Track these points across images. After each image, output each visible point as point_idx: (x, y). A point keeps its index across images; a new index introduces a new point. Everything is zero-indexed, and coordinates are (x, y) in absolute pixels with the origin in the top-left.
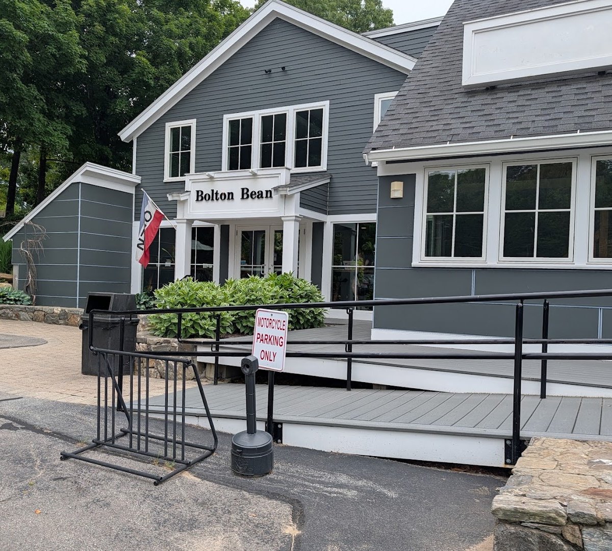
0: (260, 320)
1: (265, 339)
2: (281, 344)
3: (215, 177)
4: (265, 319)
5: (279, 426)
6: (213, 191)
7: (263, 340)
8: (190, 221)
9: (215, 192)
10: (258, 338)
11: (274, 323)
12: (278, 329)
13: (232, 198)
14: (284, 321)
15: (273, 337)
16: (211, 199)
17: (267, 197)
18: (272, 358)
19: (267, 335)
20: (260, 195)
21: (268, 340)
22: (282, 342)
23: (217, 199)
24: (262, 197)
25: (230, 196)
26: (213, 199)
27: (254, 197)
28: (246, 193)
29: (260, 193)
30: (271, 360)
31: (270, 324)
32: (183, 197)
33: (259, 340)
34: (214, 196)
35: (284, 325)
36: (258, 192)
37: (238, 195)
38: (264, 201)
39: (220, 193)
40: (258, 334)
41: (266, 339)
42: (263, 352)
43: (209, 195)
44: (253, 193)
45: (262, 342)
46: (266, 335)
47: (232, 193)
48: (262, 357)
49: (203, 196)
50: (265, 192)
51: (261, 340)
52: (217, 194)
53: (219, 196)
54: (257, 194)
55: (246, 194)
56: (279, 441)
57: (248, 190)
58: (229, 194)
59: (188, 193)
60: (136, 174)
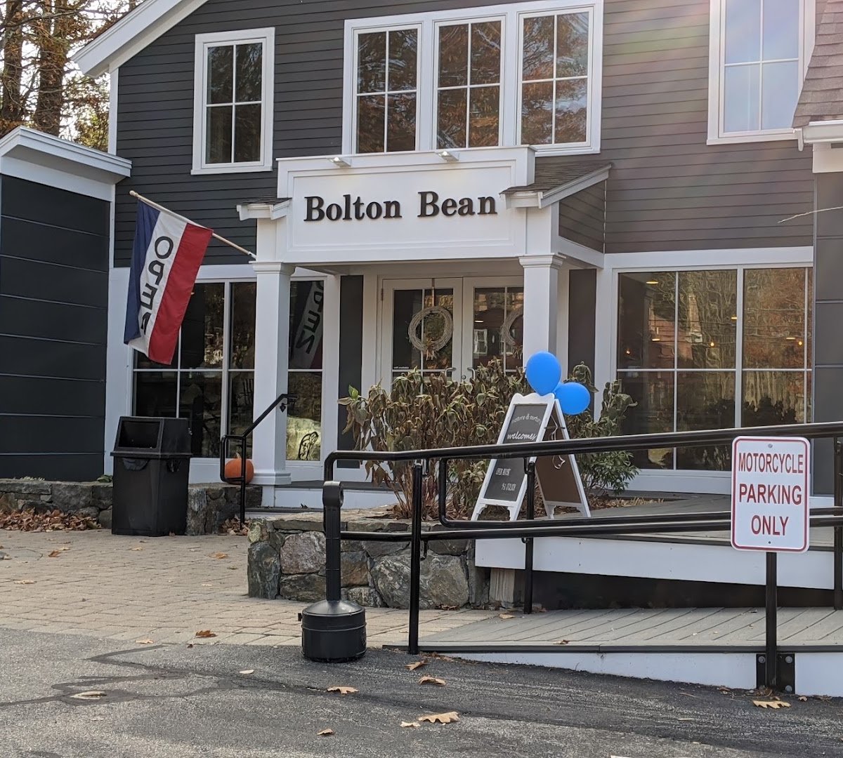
0: (744, 458)
1: (759, 493)
2: (797, 499)
3: (353, 166)
4: (756, 455)
5: (789, 659)
6: (348, 198)
7: (754, 497)
8: (288, 268)
9: (353, 200)
10: (741, 494)
11: (777, 462)
12: (788, 471)
13: (398, 215)
14: (800, 456)
15: (777, 487)
16: (343, 215)
17: (482, 212)
18: (779, 528)
19: (764, 486)
20: (466, 208)
21: (766, 495)
22: (799, 496)
23: (358, 217)
24: (471, 212)
25: (392, 210)
26: (347, 217)
27: (450, 211)
28: (432, 203)
29: (466, 203)
30: (778, 533)
31: (769, 463)
32: (275, 211)
33: (745, 497)
34: (352, 210)
35: (800, 463)
36: (462, 202)
37: (411, 206)
38: (476, 222)
39: (366, 202)
40: (741, 485)
41: (762, 494)
42: (756, 520)
43: (338, 207)
44: (450, 204)
45: (752, 500)
46: (760, 486)
47: (397, 204)
48: (756, 530)
49: (324, 208)
50: (479, 201)
51: (750, 497)
52: (358, 204)
53: (363, 210)
54: (459, 206)
55: (430, 205)
56: (788, 688)
57: (435, 196)
58: (388, 204)
59: (287, 203)
60: (117, 155)
